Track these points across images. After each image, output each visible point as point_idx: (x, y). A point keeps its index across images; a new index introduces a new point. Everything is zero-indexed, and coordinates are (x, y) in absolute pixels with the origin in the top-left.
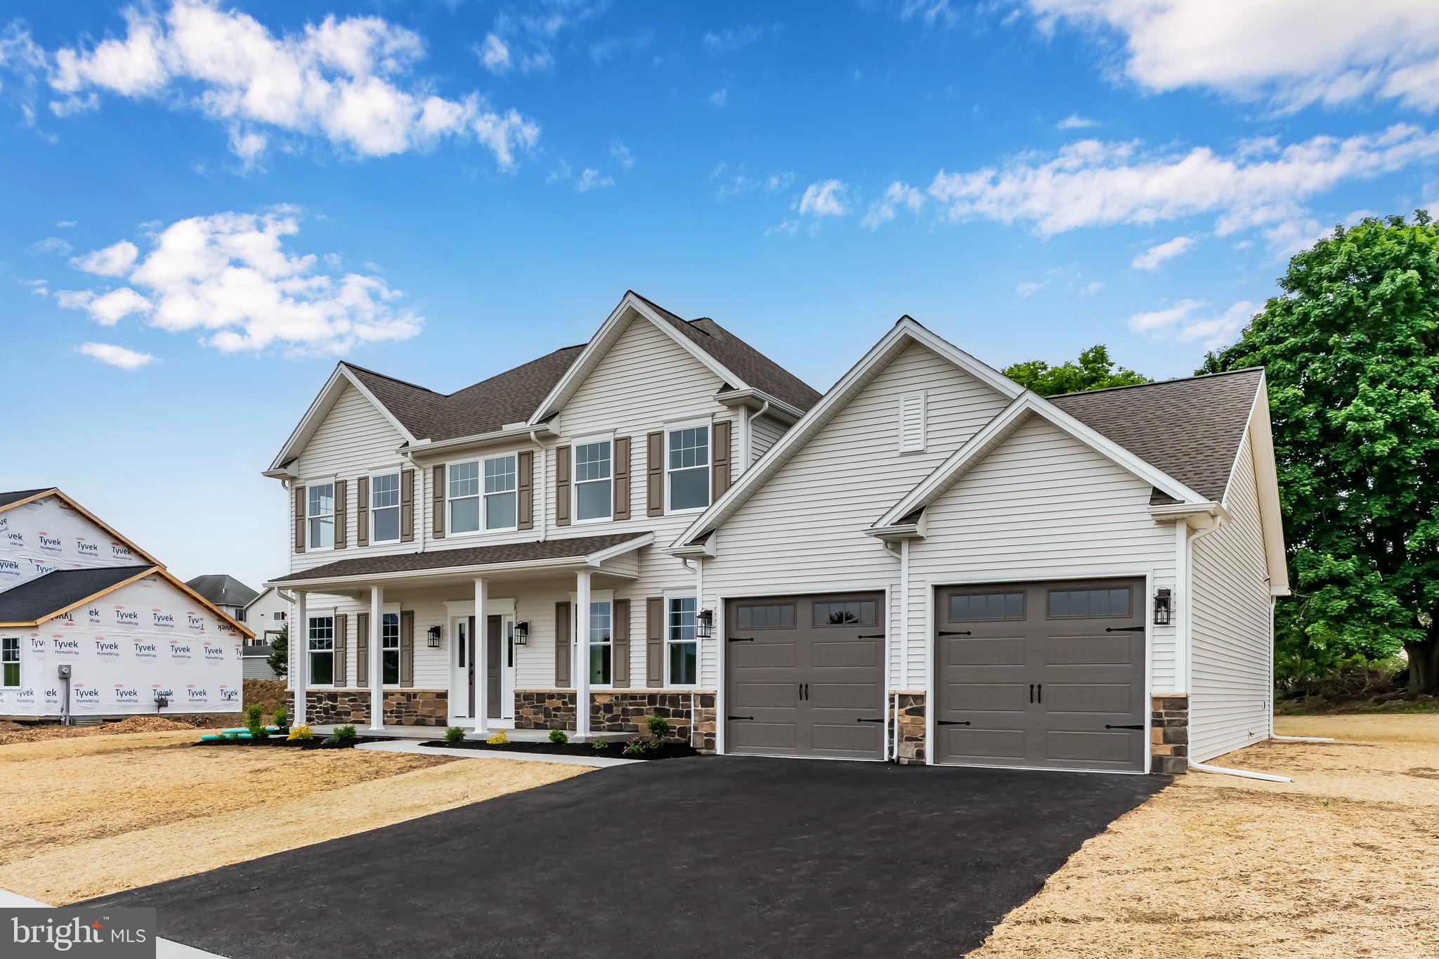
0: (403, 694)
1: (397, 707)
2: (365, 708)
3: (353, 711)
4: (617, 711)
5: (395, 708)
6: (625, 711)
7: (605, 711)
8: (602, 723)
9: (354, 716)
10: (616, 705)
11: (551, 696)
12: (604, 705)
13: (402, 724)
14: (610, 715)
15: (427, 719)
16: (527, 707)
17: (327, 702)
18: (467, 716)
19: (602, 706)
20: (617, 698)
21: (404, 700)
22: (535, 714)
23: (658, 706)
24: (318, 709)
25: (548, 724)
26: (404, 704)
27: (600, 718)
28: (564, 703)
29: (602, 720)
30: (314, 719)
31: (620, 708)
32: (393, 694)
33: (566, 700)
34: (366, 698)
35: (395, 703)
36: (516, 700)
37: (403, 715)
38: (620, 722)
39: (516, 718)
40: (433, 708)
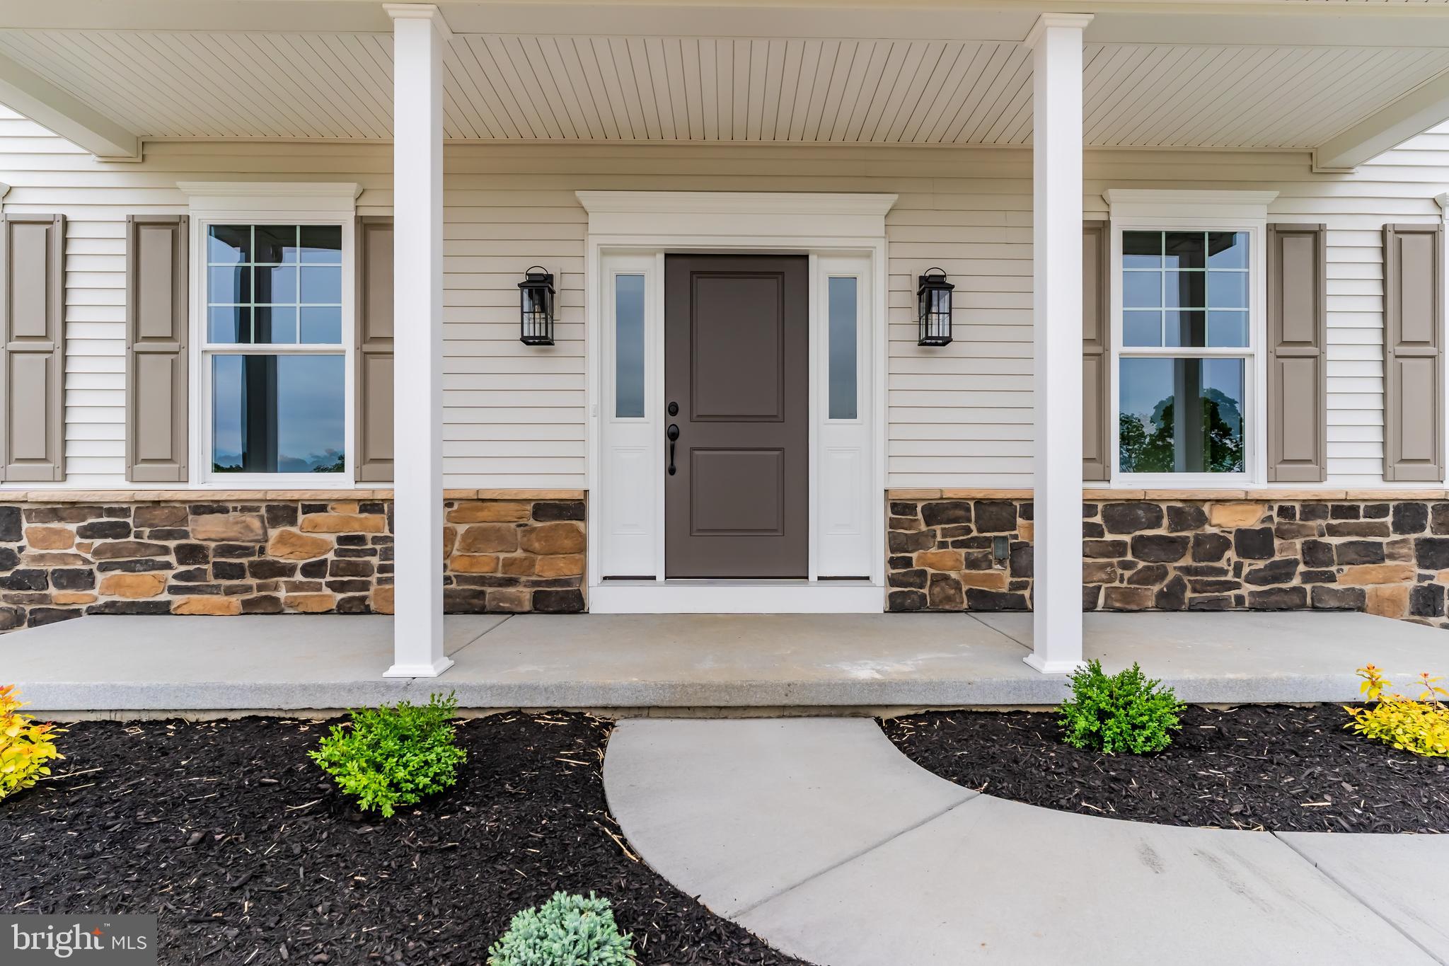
0: (369, 506)
1: (337, 553)
2: (172, 558)
3: (104, 568)
4: (1285, 550)
5: (331, 556)
6: (1313, 551)
7: (1244, 551)
8: (1238, 586)
9: (108, 587)
10: (1282, 534)
12: (1241, 533)
13: (367, 611)
14: (1260, 564)
15: (489, 590)
16: (943, 545)
18: (661, 577)
19: (1231, 538)
20: (1285, 512)
21: (379, 527)
22: (972, 564)
23: (1427, 534)
26: (376, 540)
27: (1225, 572)
29: (1230, 577)
31: (1298, 543)
32: (322, 508)
33: (1098, 519)
34: (184, 520)
35: (332, 538)
36: (893, 524)
37: (373, 579)
38: (1296, 581)
39: (892, 581)
40: (519, 554)
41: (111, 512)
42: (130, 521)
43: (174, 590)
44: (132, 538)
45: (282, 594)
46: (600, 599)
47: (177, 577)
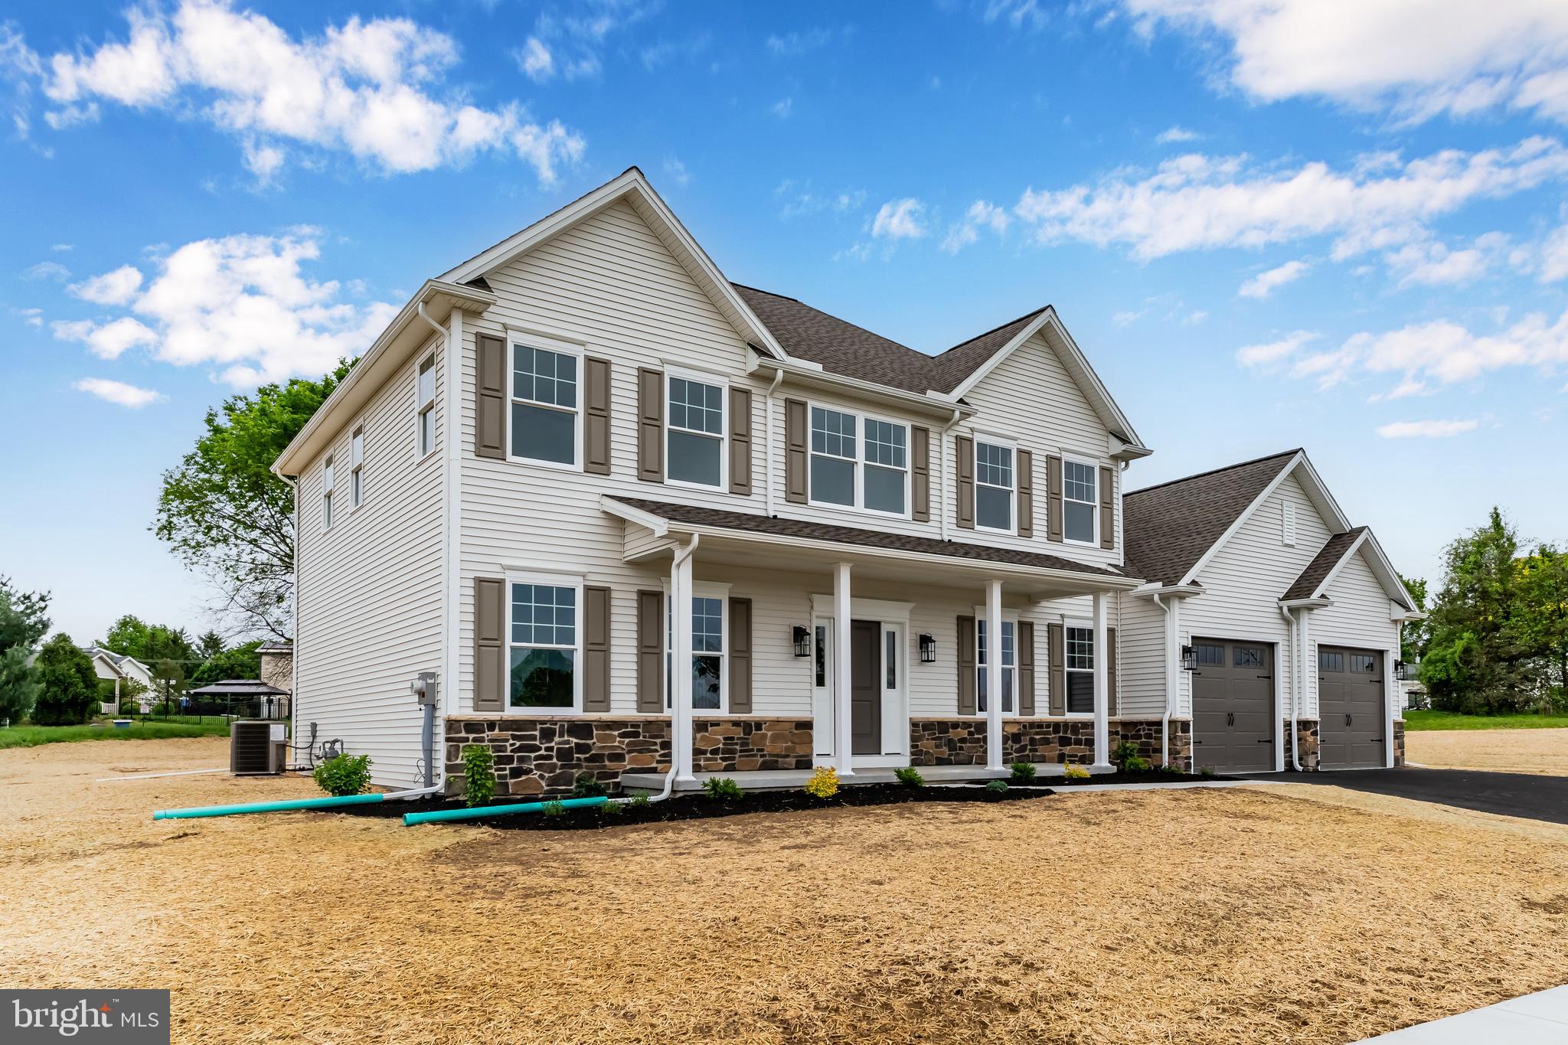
0: (736, 724)
1: (724, 744)
2: (658, 748)
3: (629, 752)
4: (1026, 740)
5: (721, 746)
6: (1032, 741)
7: (1013, 742)
8: (1011, 754)
10: (1024, 734)
11: (955, 725)
12: (1013, 734)
13: (734, 770)
14: (1018, 746)
15: (780, 759)
16: (928, 739)
17: (566, 738)
18: (832, 753)
19: (1010, 736)
20: (1024, 726)
21: (739, 733)
22: (937, 747)
23: (1061, 734)
24: (542, 752)
25: (953, 758)
26: (738, 739)
27: (1008, 749)
28: (970, 733)
29: (1010, 751)
30: (532, 771)
31: (1028, 738)
32: (717, 724)
33: (972, 729)
34: (663, 730)
35: (721, 738)
36: (913, 731)
37: (737, 756)
38: (1027, 752)
39: (912, 754)
40: (790, 744)
41: (633, 726)
42: (641, 730)
43: (658, 762)
44: (641, 738)
45: (702, 763)
46: (817, 762)
47: (660, 756)
